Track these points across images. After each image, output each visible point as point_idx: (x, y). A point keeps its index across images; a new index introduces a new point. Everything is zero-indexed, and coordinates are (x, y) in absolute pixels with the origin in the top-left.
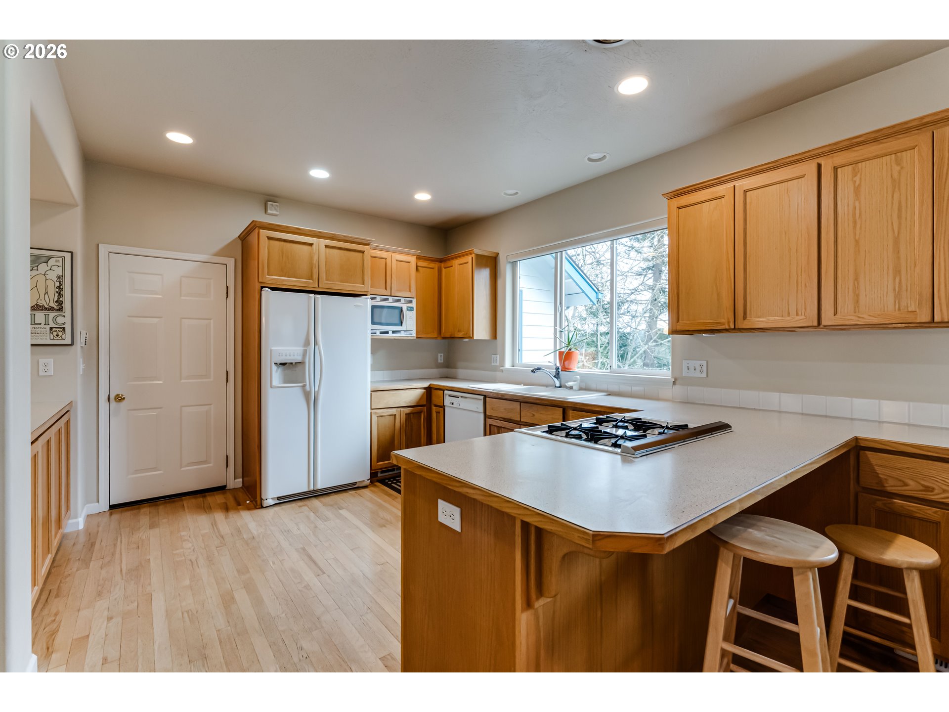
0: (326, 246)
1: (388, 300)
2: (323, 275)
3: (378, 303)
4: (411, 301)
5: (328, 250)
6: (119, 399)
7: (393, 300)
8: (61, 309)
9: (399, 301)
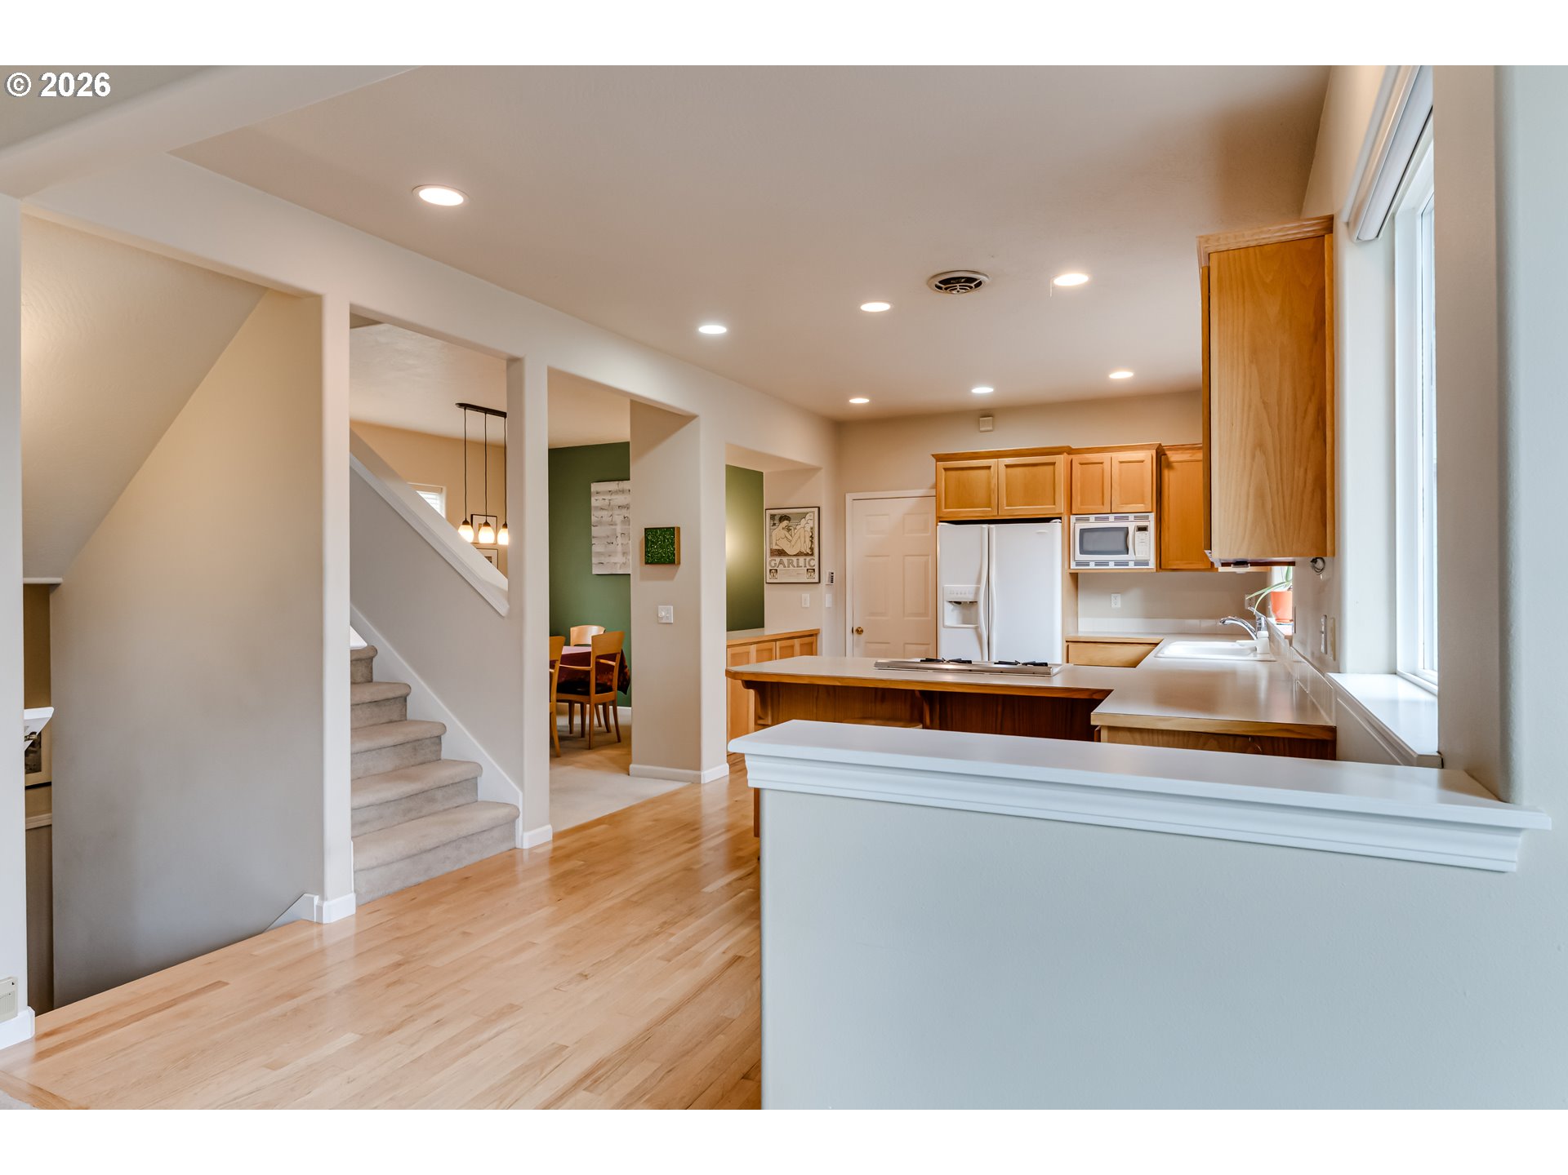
0: (1007, 466)
1: (1107, 518)
2: (1004, 501)
3: (1093, 523)
4: (1147, 518)
5: (1009, 470)
6: (859, 631)
7: (1116, 518)
8: (812, 554)
9: (1127, 518)
